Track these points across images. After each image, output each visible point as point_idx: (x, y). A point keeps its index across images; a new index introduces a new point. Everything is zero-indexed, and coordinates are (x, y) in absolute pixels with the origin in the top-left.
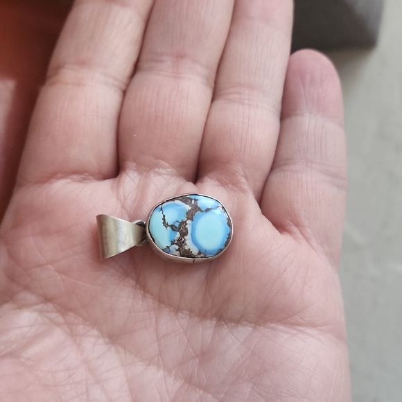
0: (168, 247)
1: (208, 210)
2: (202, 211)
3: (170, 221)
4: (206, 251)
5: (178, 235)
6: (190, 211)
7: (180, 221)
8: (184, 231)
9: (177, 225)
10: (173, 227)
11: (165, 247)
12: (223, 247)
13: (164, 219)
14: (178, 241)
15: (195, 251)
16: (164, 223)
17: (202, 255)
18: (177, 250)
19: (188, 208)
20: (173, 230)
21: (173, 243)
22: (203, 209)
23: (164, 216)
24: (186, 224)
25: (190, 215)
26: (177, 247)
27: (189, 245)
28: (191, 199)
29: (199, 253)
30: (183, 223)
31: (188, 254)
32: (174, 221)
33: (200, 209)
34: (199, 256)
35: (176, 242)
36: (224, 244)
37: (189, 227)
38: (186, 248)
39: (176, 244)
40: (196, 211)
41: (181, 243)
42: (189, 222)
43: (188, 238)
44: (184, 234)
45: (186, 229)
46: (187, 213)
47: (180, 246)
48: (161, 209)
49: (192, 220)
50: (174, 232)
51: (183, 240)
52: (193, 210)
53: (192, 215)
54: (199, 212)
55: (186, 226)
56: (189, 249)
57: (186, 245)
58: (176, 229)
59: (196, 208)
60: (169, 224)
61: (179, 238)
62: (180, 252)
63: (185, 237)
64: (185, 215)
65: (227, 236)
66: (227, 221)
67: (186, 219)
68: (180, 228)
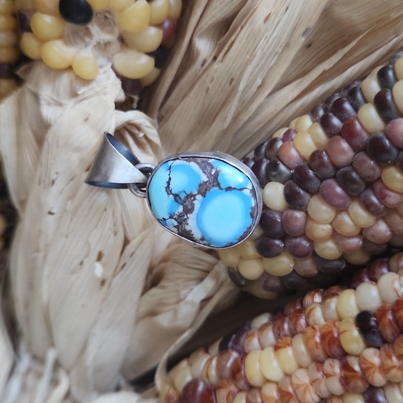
0: (164, 219)
1: (229, 189)
2: (221, 188)
3: (175, 187)
4: (211, 240)
5: (180, 209)
6: (205, 183)
7: (188, 192)
8: (190, 207)
9: (183, 196)
10: (176, 196)
11: (161, 218)
12: (235, 241)
13: (169, 183)
14: (179, 216)
15: (197, 235)
16: (168, 187)
17: (205, 242)
18: (175, 227)
20: (176, 200)
21: (171, 217)
22: (223, 186)
23: (170, 179)
24: (195, 199)
25: (203, 190)
26: (176, 224)
27: (192, 224)
28: (212, 167)
29: (202, 239)
30: (191, 196)
31: (187, 234)
32: (181, 190)
33: (218, 185)
34: (201, 242)
35: (176, 217)
36: (238, 237)
37: (197, 204)
38: (187, 228)
39: (175, 219)
40: (213, 186)
41: (181, 220)
42: (199, 197)
43: (192, 217)
44: (188, 210)
45: (193, 206)
46: (200, 185)
47: (180, 223)
48: (170, 168)
49: (204, 195)
50: (176, 204)
51: (186, 217)
52: (210, 184)
53: (206, 190)
54: (217, 188)
55: (194, 202)
56: (191, 231)
57: (188, 224)
58: (180, 201)
59: (214, 182)
60: (173, 192)
61: (181, 214)
62: (178, 230)
63: (188, 215)
64: (197, 187)
65: (246, 230)
66: (251, 211)
67: (196, 192)
68: (185, 202)
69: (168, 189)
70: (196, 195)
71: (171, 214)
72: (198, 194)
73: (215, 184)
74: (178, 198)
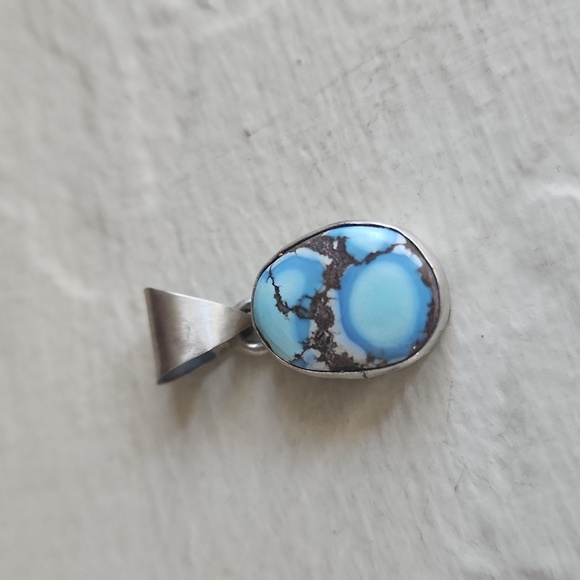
0: (298, 356)
1: (371, 258)
2: (357, 263)
3: (290, 295)
4: (383, 352)
5: (313, 326)
6: (330, 267)
7: (312, 294)
8: (326, 316)
9: (307, 304)
10: (297, 309)
11: (292, 357)
12: (422, 336)
13: (278, 296)
14: (316, 339)
15: (358, 355)
16: (280, 304)
17: (377, 362)
18: (319, 360)
19: (327, 261)
20: (300, 316)
21: (306, 347)
22: (359, 257)
23: (277, 289)
24: (327, 300)
25: (333, 278)
26: (318, 354)
27: (342, 343)
28: (331, 240)
29: (370, 358)
30: (319, 299)
31: (344, 364)
32: (299, 296)
33: (352, 260)
34: (371, 365)
35: (312, 342)
36: (423, 327)
37: (334, 305)
38: (338, 351)
39: (314, 347)
40: (345, 265)
41: (323, 342)
42: (332, 293)
43: (337, 332)
44: (326, 321)
45: (329, 311)
46: (325, 274)
47: (323, 350)
48: (270, 275)
49: (337, 286)
50: (303, 323)
51: (327, 335)
52: (337, 264)
53: (337, 277)
54: (351, 266)
55: (328, 304)
56: (346, 354)
57: (335, 345)
58: (306, 315)
59: (343, 259)
60: (290, 305)
61: (318, 332)
62: (327, 363)
63: (330, 329)
64: (322, 279)
65: (427, 310)
66: (420, 275)
67: (324, 288)
68: (315, 311)
69: (282, 307)
70: (324, 294)
71: (303, 343)
72: (327, 289)
73: (345, 261)
74: (301, 311)
